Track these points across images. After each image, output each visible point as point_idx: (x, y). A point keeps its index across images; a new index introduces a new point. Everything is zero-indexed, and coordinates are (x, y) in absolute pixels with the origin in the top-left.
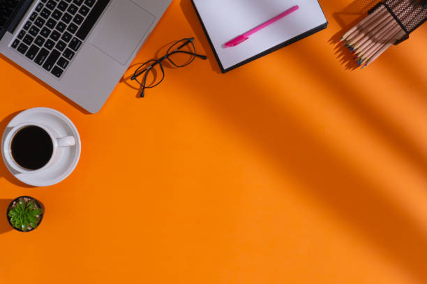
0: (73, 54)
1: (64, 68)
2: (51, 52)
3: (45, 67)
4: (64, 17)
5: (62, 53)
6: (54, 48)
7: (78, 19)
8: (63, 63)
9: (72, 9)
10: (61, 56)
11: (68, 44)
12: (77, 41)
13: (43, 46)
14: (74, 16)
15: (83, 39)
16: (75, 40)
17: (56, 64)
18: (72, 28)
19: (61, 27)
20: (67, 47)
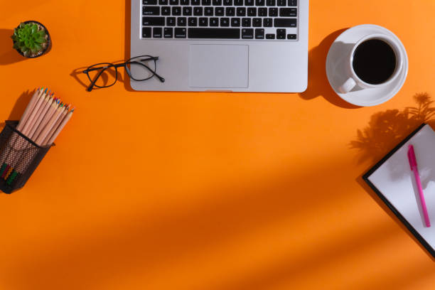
0: (171, 37)
1: (154, 37)
2: (161, 16)
3: (145, 20)
4: (198, 8)
5: (166, 26)
6: (166, 17)
7: (204, 22)
8: (158, 33)
9: (209, 11)
10: (163, 27)
11: (177, 26)
12: (184, 33)
13: (161, 6)
14: (203, 16)
15: (189, 37)
16: (184, 30)
17: (152, 27)
18: (192, 22)
19: (187, 11)
20: (174, 27)
